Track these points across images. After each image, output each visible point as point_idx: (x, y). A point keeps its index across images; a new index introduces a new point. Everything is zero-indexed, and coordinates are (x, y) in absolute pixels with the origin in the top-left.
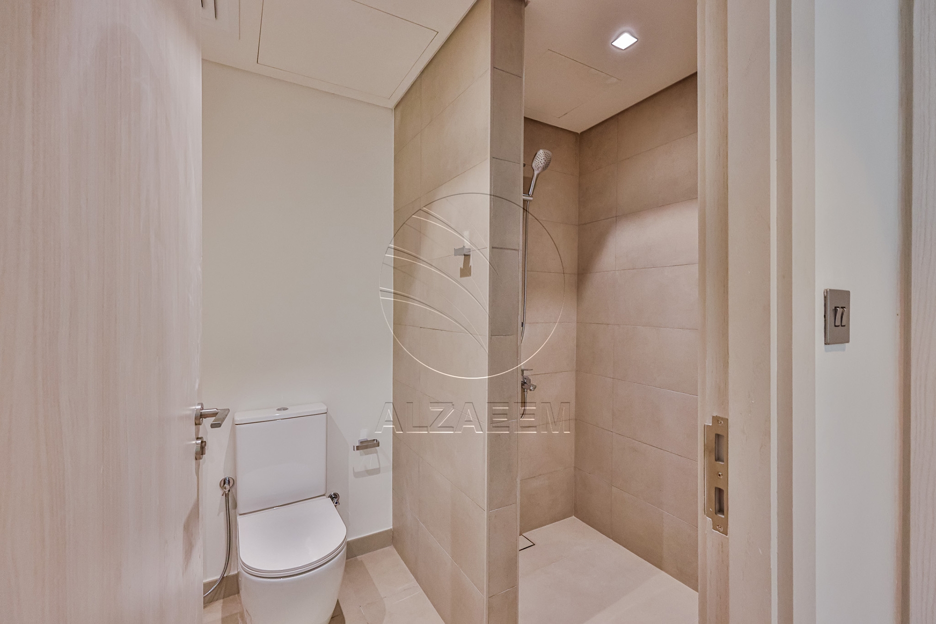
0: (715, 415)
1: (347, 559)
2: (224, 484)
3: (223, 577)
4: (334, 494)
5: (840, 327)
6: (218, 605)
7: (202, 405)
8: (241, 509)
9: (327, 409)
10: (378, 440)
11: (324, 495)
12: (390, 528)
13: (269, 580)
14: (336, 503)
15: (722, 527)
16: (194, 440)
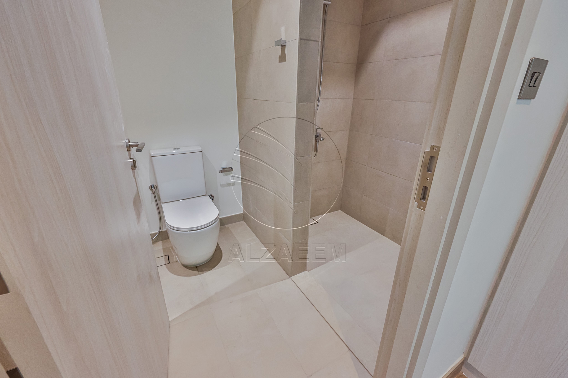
0: (433, 145)
1: (220, 226)
2: (152, 188)
3: (160, 232)
4: (211, 195)
5: (532, 87)
6: (160, 243)
7: (129, 140)
8: (163, 200)
9: (202, 149)
10: (232, 167)
11: (205, 195)
12: (241, 213)
13: (182, 232)
14: (212, 199)
15: (422, 206)
16: (129, 160)
